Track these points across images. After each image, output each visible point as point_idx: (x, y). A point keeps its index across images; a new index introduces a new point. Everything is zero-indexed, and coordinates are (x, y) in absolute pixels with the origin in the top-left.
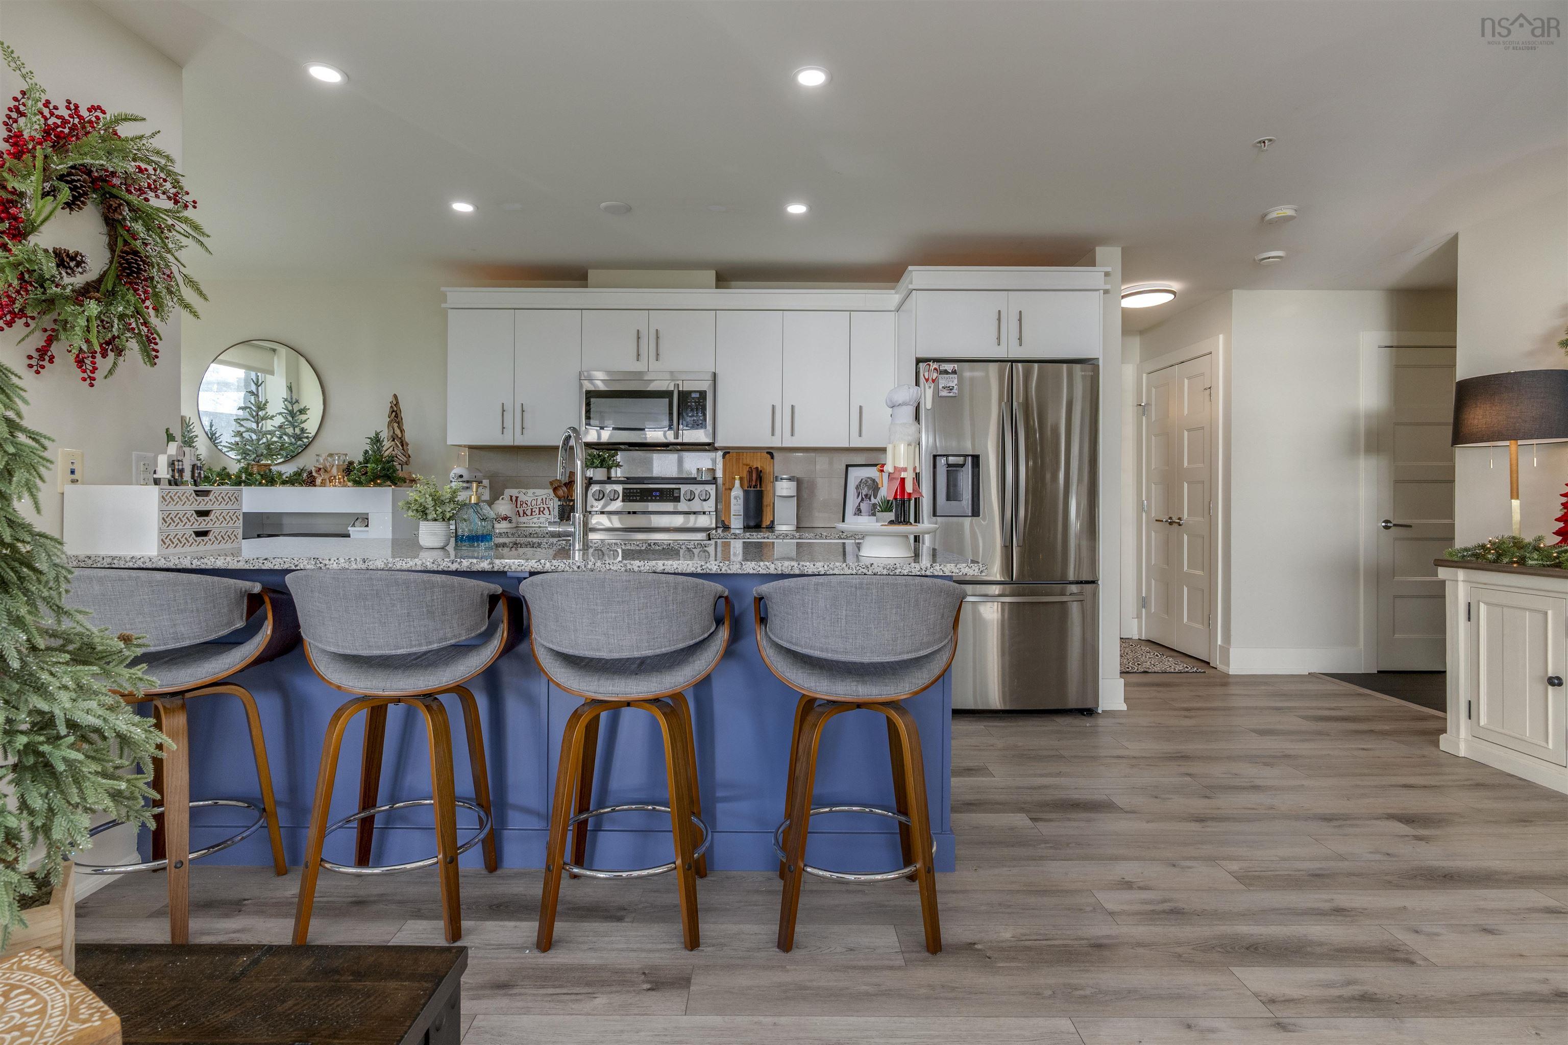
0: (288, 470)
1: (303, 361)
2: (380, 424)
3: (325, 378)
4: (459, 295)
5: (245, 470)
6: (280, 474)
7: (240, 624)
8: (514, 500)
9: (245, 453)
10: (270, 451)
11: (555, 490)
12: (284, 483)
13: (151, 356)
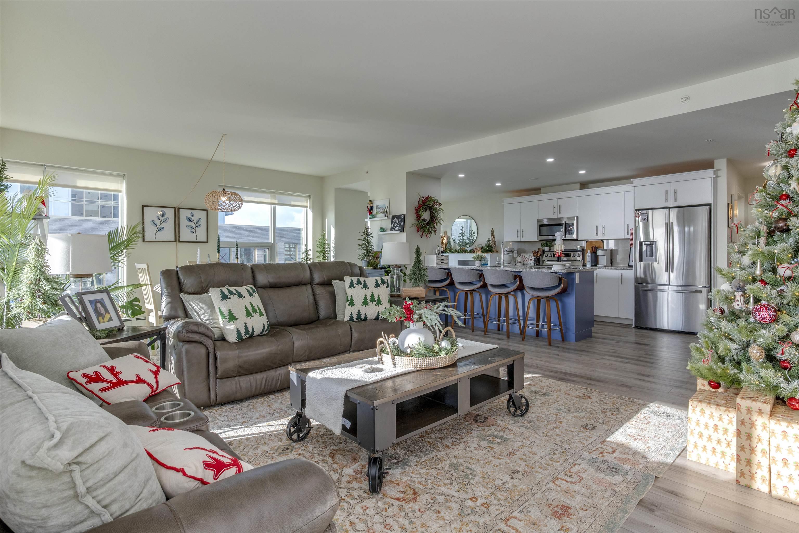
0: (469, 249)
1: (473, 221)
2: (489, 236)
3: (479, 225)
4: (506, 200)
5: (460, 249)
6: (467, 250)
7: (446, 277)
8: (524, 257)
9: (460, 245)
10: (465, 244)
11: (533, 254)
12: (468, 252)
13: (435, 233)
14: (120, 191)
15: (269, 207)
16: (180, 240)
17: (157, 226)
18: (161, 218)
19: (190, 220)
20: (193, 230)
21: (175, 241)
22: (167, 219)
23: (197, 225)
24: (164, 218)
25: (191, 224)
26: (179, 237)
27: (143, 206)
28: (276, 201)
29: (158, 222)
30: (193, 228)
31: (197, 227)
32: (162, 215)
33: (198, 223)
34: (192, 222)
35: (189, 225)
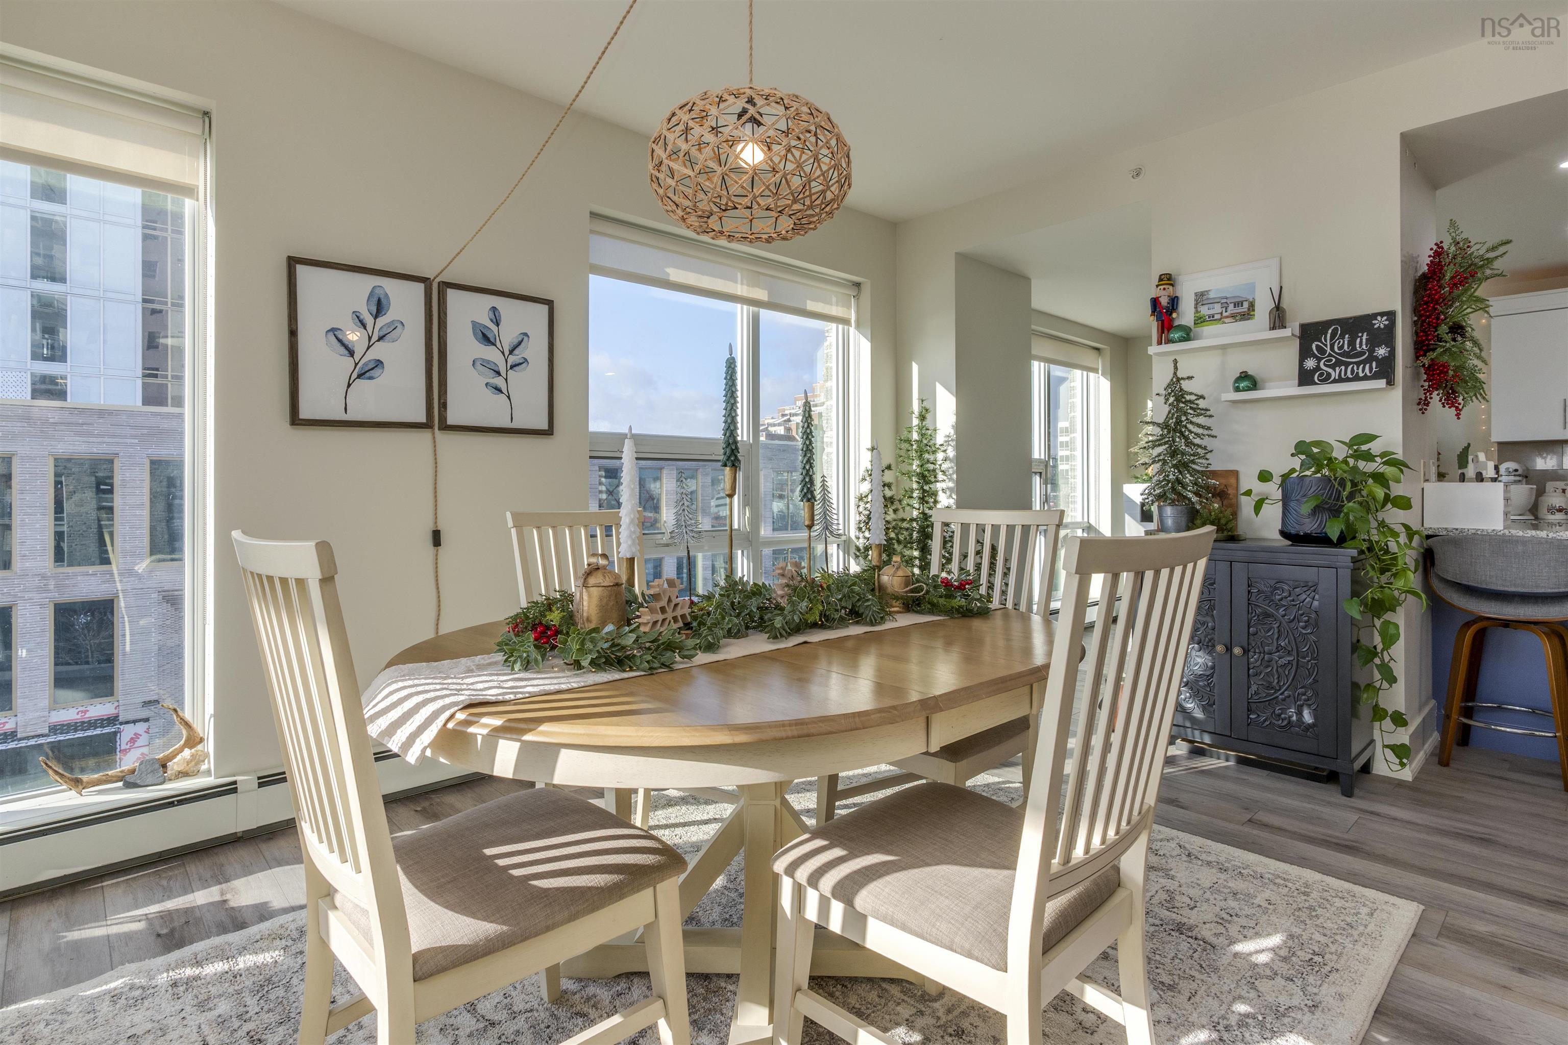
14: (189, 191)
15: (741, 312)
16: (450, 421)
17: (351, 353)
18: (369, 320)
19: (486, 339)
20: (499, 382)
21: (426, 426)
22: (399, 324)
23: (512, 359)
24: (382, 321)
25: (491, 354)
26: (443, 406)
27: (293, 262)
28: (761, 294)
29: (354, 336)
30: (498, 373)
31: (512, 367)
32: (374, 309)
33: (516, 352)
34: (494, 345)
35: (483, 360)
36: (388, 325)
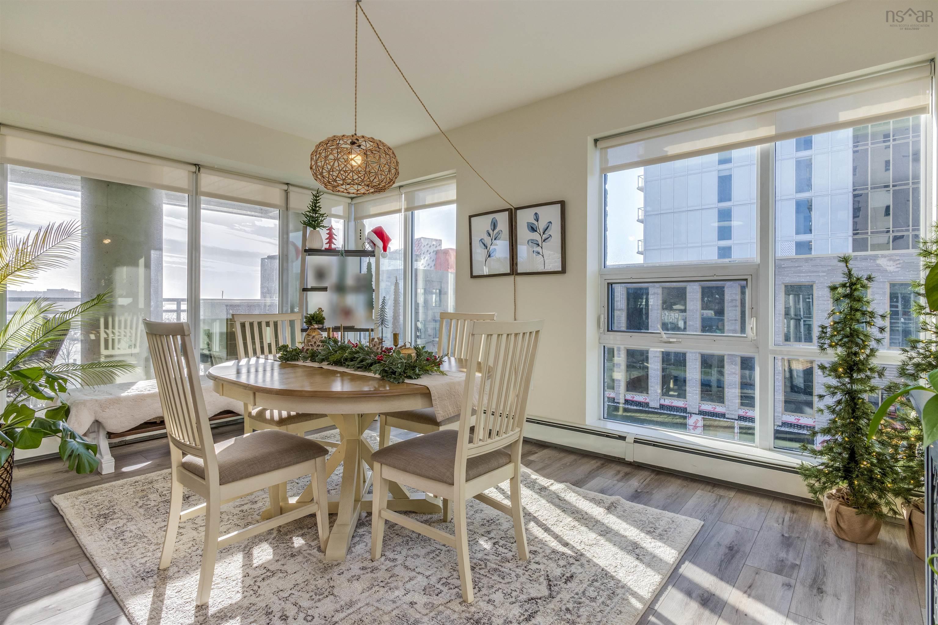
16: (519, 272)
17: (487, 248)
18: (491, 232)
19: (533, 229)
20: (539, 249)
21: (510, 274)
22: (501, 231)
23: (544, 236)
24: (495, 232)
25: (535, 236)
26: (517, 264)
27: (470, 218)
30: (538, 245)
31: (544, 241)
32: (493, 228)
33: (546, 232)
34: (536, 231)
35: (532, 240)
36: (497, 233)
